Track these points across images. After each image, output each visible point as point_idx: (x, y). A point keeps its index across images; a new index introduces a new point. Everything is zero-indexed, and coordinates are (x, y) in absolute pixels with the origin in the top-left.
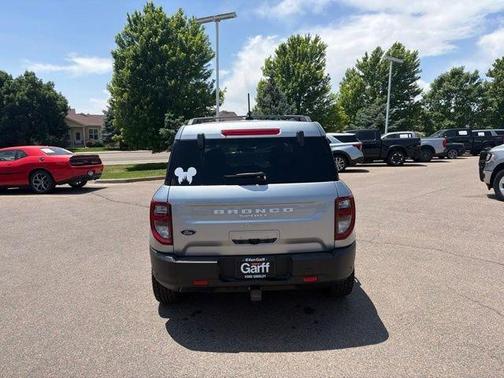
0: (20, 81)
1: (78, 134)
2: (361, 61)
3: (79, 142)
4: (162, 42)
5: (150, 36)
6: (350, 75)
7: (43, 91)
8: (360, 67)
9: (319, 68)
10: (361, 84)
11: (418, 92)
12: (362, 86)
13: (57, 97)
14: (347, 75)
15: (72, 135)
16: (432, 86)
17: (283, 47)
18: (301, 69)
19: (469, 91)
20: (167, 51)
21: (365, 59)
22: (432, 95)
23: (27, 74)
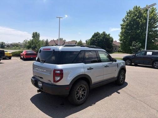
0: (102, 34)
1: (116, 48)
3: (116, 50)
4: (137, 18)
5: (133, 17)
7: (106, 37)
13: (110, 38)
15: (114, 48)
20: (139, 20)
23: (103, 32)
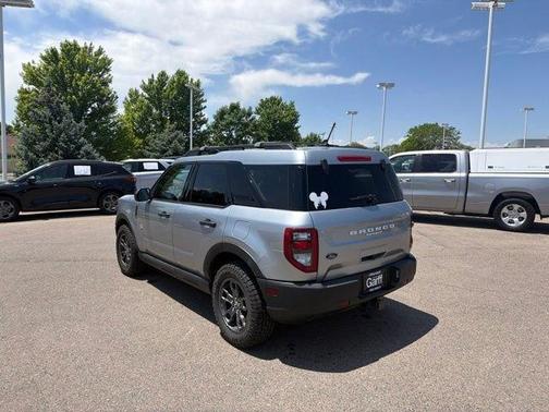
2: (147, 83)
6: (134, 95)
8: (145, 89)
9: (105, 84)
10: (148, 107)
11: (205, 122)
12: (149, 109)
14: (131, 96)
16: (215, 117)
17: (54, 52)
18: (81, 81)
19: (246, 125)
21: (151, 81)
22: (215, 126)
